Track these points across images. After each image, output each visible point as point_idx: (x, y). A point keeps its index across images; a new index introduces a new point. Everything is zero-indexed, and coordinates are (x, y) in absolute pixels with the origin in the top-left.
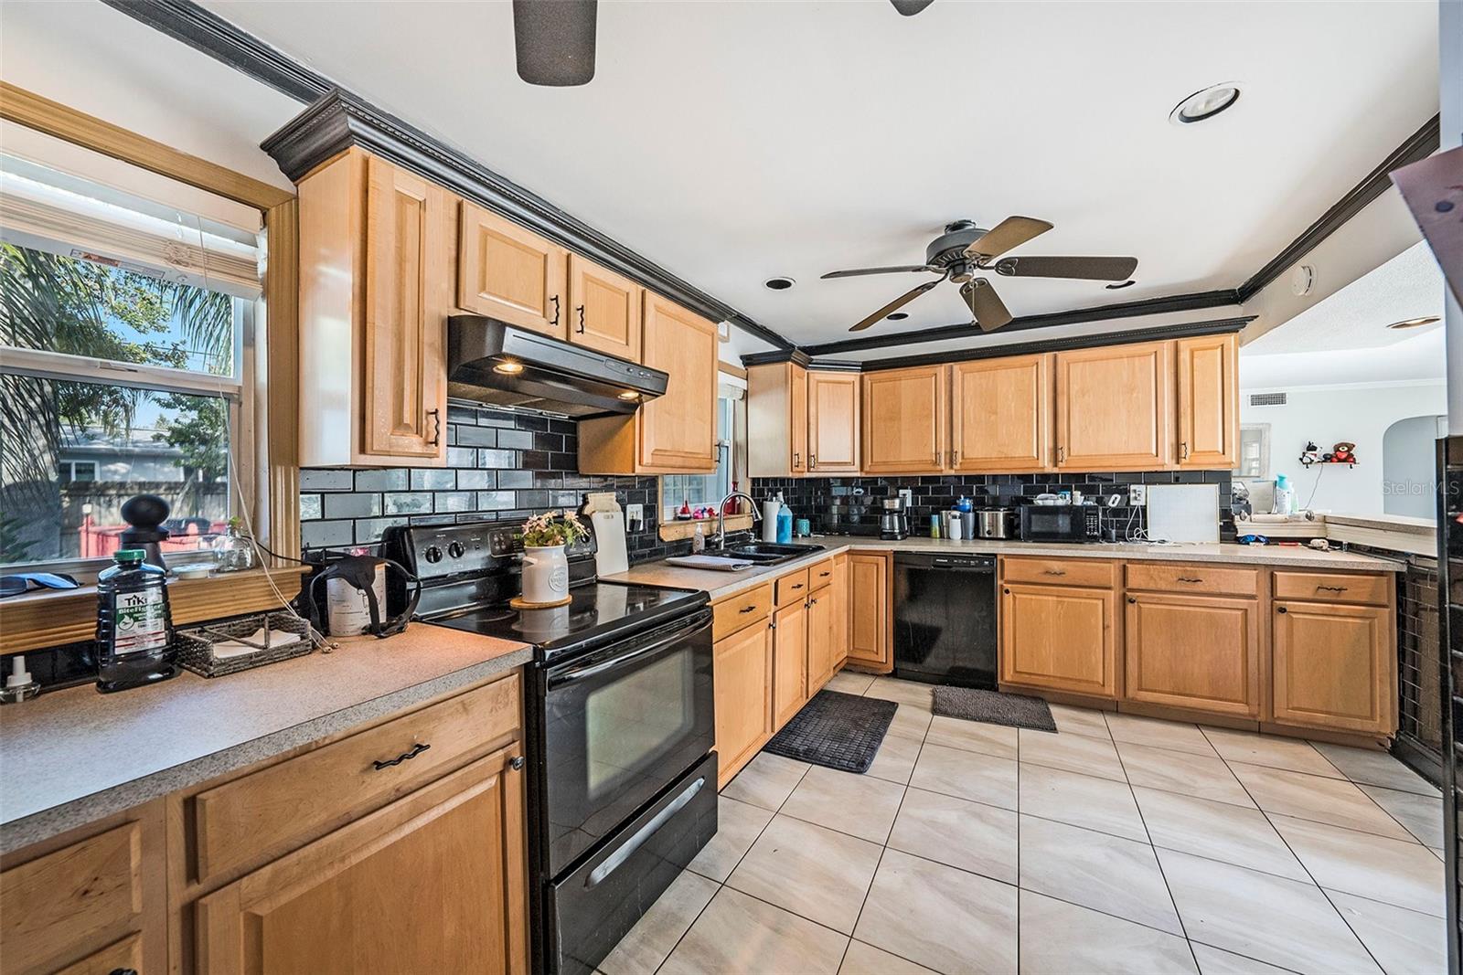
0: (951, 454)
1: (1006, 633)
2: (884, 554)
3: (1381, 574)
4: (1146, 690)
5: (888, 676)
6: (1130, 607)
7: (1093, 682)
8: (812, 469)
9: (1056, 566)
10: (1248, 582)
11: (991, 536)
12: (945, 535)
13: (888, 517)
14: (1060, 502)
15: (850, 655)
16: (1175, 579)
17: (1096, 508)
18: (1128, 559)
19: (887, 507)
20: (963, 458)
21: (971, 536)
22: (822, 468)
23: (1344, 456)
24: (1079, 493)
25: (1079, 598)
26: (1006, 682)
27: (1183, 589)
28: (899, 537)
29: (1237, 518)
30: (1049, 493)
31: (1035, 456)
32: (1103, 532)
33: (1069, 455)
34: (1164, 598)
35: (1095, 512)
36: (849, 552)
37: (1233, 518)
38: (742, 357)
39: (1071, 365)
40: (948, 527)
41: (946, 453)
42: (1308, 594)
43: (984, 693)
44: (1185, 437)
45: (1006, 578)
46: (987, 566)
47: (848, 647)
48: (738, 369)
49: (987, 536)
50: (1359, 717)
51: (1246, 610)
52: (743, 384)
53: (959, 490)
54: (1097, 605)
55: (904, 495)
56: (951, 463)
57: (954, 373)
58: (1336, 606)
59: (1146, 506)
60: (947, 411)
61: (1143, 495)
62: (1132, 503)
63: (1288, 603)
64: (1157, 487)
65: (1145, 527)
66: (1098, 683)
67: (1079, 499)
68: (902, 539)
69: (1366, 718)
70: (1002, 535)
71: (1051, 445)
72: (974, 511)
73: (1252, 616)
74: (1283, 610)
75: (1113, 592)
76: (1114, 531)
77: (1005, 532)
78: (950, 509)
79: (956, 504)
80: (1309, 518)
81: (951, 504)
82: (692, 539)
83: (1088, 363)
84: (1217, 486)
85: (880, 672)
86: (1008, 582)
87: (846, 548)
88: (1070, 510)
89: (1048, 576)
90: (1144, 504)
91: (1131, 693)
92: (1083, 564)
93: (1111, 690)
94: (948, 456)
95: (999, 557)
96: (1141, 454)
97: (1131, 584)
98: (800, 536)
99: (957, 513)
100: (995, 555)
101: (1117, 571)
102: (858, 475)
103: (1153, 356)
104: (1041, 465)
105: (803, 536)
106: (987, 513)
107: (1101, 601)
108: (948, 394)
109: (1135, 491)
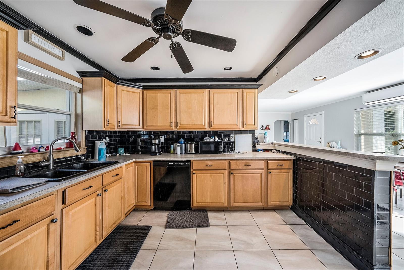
0: (176, 123)
1: (194, 188)
2: (149, 162)
3: (290, 160)
4: (236, 203)
5: (152, 210)
6: (231, 175)
7: (221, 202)
8: (119, 127)
9: (210, 163)
10: (262, 165)
11: (190, 152)
12: (175, 153)
13: (154, 146)
14: (211, 140)
15: (136, 204)
16: (244, 165)
17: (221, 142)
18: (231, 159)
19: (153, 143)
20: (180, 124)
21: (184, 153)
22: (124, 127)
23: (268, 128)
24: (217, 137)
25: (217, 174)
26: (194, 206)
27: (245, 168)
28: (158, 154)
29: (256, 144)
30: (208, 137)
31: (203, 124)
32: (223, 149)
33: (214, 124)
34: (241, 172)
35: (221, 143)
36: (135, 162)
37: (255, 144)
38: (78, 72)
39: (214, 94)
40: (176, 149)
41: (174, 122)
42: (275, 167)
43: (187, 212)
44: (245, 120)
45: (194, 168)
46: (187, 165)
47: (135, 201)
48: (77, 78)
49: (189, 152)
50: (286, 201)
51: (261, 173)
52: (80, 86)
53: (180, 136)
54: (222, 175)
55: (162, 138)
56: (176, 126)
57: (177, 93)
58: (281, 170)
59: (234, 141)
60: (175, 107)
61: (234, 138)
62: (231, 140)
63: (271, 170)
64: (237, 135)
65: (234, 148)
66: (222, 202)
67: (217, 139)
68: (159, 155)
69: (287, 201)
70: (194, 152)
71: (208, 121)
72: (185, 143)
73: (263, 175)
74: (270, 173)
75: (226, 171)
76: (226, 149)
77: (195, 151)
78: (177, 143)
79: (179, 141)
80: (272, 144)
81: (177, 141)
82: (15, 166)
83: (219, 94)
84: (252, 135)
85: (149, 209)
86: (194, 170)
87: (134, 160)
88: (214, 143)
89: (207, 167)
90: (234, 140)
91: (232, 204)
92: (218, 162)
93: (226, 204)
94: (175, 124)
95: (191, 161)
96: (234, 125)
97: (232, 168)
98: (118, 155)
99: (179, 145)
100: (190, 160)
101: (228, 163)
102: (142, 130)
103: (237, 94)
104: (205, 128)
105: (120, 155)
106: (189, 144)
107: (223, 174)
108: (175, 101)
109: (232, 136)
